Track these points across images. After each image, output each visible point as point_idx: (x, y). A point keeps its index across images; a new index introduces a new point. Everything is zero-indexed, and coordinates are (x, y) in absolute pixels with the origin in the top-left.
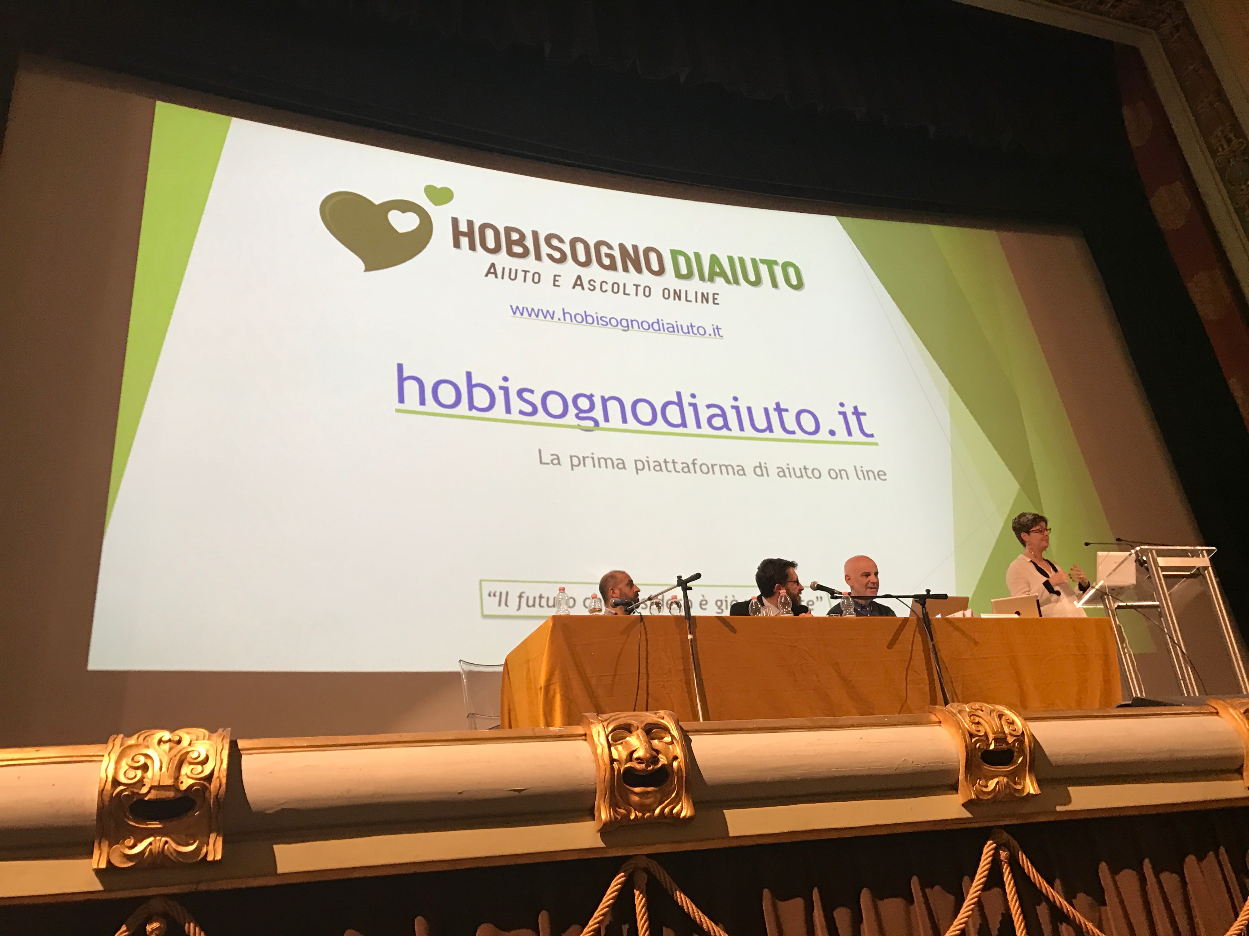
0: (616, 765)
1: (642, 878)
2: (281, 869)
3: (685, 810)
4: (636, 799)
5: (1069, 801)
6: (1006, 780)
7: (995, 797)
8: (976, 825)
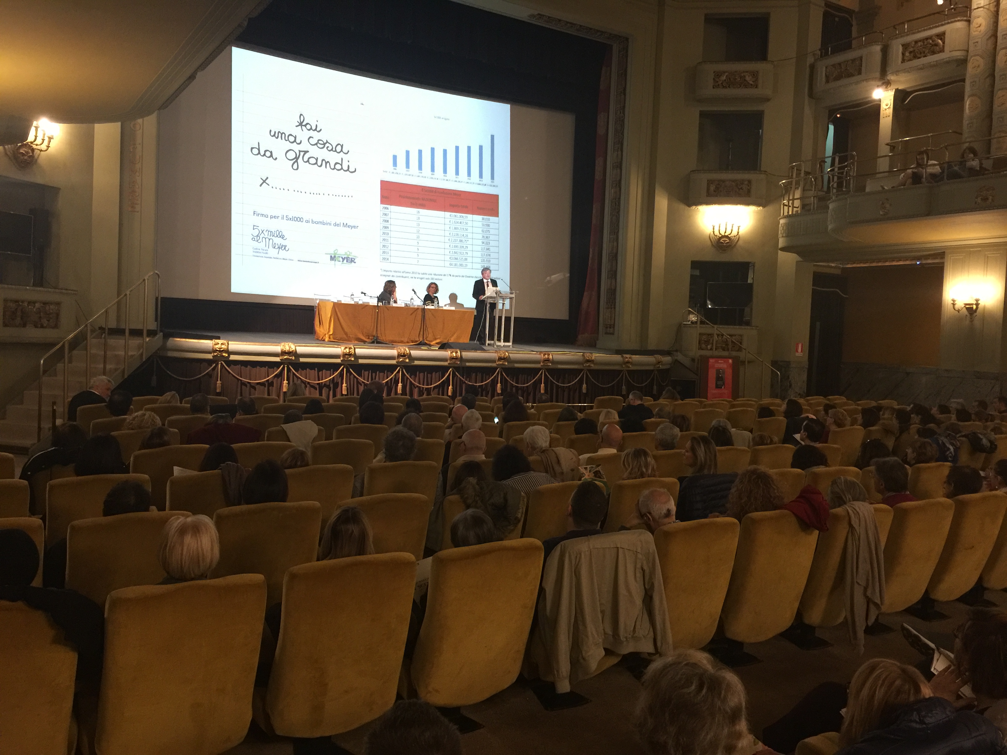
0: (344, 353)
1: (347, 366)
2: (301, 361)
3: (353, 359)
4: (345, 357)
5: (413, 363)
6: (403, 359)
7: (401, 361)
8: (397, 365)
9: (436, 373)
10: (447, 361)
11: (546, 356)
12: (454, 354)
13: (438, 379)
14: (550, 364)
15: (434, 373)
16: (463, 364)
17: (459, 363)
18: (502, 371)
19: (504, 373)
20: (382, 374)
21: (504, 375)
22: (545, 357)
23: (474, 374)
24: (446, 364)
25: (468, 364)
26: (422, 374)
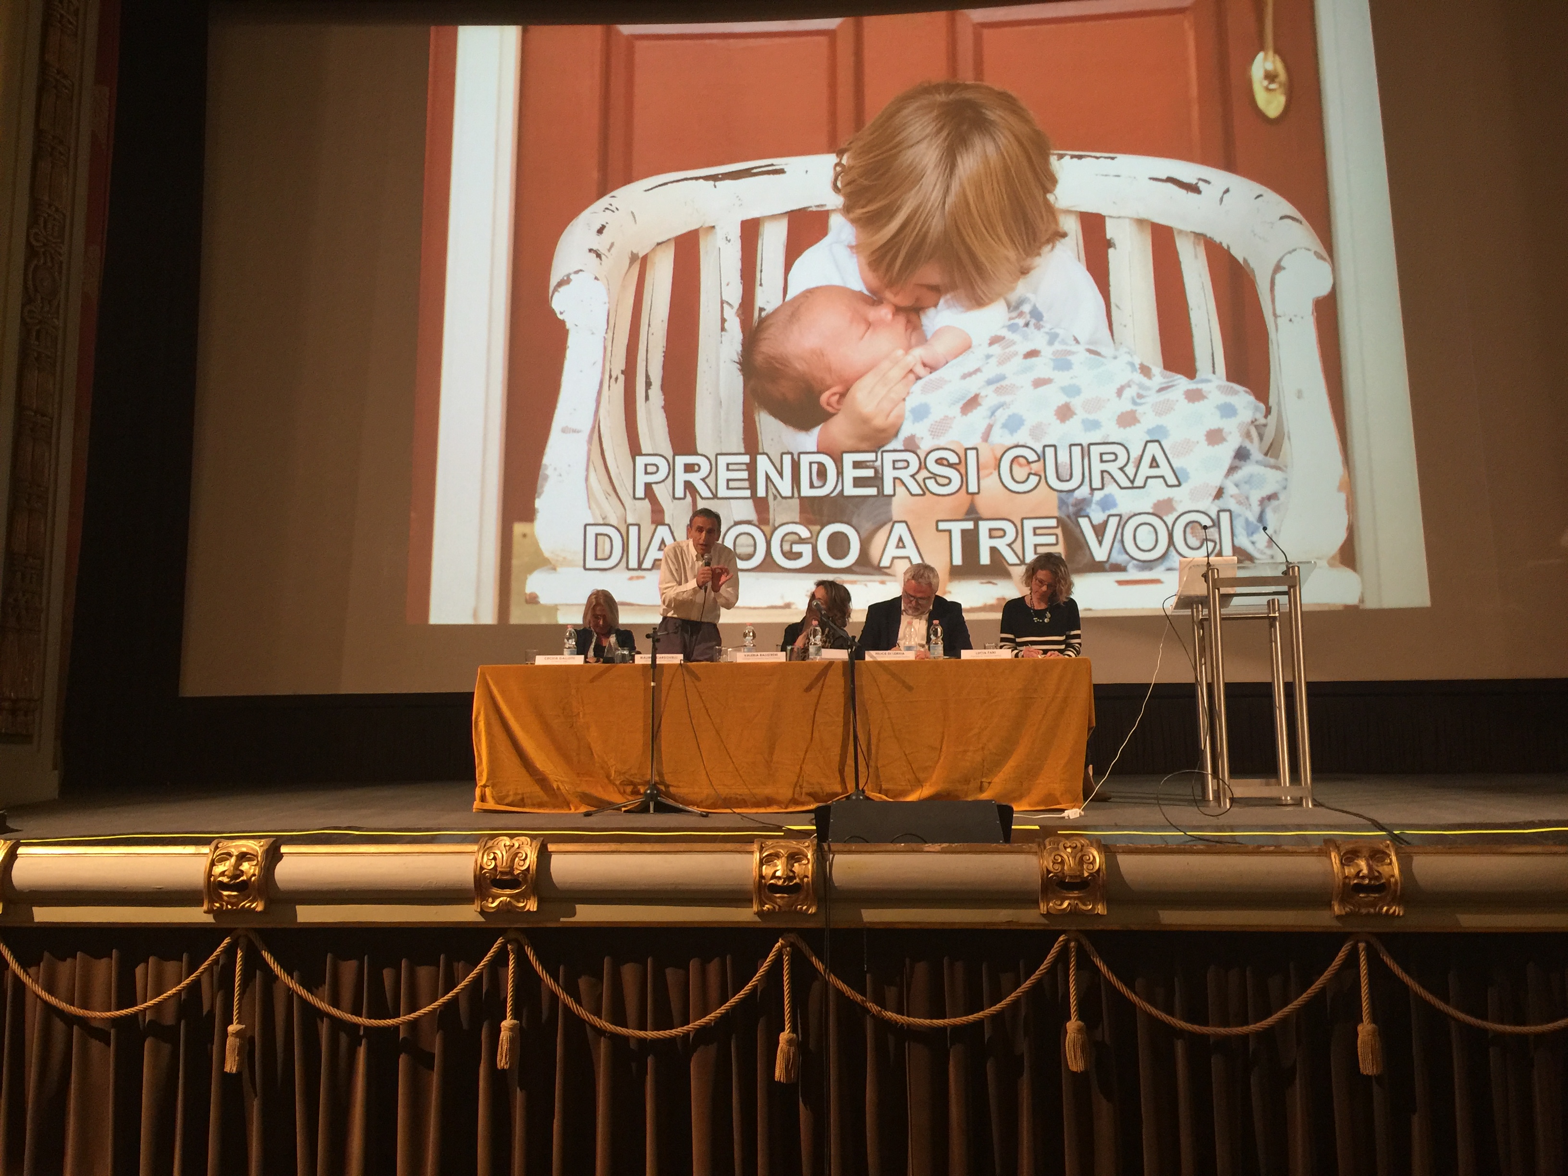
0: (212, 879)
1: (242, 941)
2: (36, 920)
3: (259, 906)
4: (226, 898)
5: (574, 914)
6: (508, 899)
7: (497, 910)
8: (487, 926)
9: (705, 962)
10: (747, 902)
11: (1363, 864)
12: (780, 867)
13: (714, 993)
14: (1396, 909)
15: (694, 965)
16: (841, 918)
17: (812, 910)
18: (1088, 947)
19: (1098, 962)
20: (424, 973)
21: (1104, 969)
22: (1350, 871)
23: (921, 969)
24: (746, 915)
25: (871, 916)
26: (629, 972)
